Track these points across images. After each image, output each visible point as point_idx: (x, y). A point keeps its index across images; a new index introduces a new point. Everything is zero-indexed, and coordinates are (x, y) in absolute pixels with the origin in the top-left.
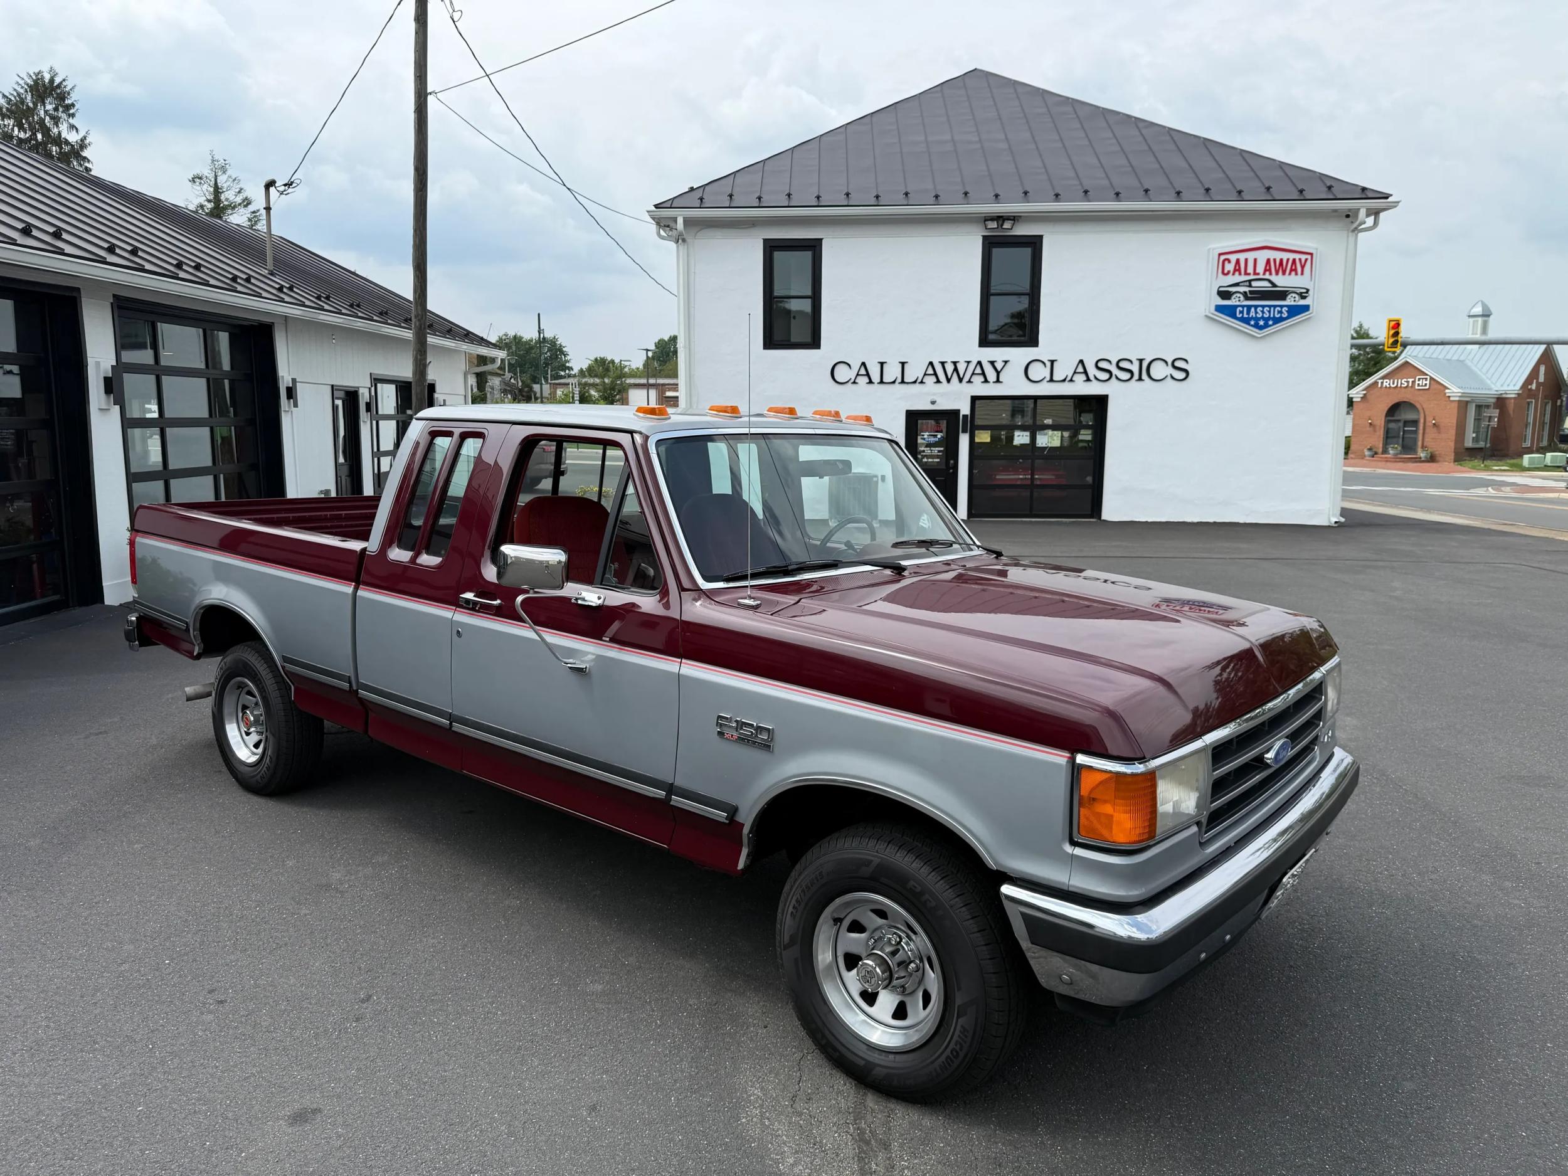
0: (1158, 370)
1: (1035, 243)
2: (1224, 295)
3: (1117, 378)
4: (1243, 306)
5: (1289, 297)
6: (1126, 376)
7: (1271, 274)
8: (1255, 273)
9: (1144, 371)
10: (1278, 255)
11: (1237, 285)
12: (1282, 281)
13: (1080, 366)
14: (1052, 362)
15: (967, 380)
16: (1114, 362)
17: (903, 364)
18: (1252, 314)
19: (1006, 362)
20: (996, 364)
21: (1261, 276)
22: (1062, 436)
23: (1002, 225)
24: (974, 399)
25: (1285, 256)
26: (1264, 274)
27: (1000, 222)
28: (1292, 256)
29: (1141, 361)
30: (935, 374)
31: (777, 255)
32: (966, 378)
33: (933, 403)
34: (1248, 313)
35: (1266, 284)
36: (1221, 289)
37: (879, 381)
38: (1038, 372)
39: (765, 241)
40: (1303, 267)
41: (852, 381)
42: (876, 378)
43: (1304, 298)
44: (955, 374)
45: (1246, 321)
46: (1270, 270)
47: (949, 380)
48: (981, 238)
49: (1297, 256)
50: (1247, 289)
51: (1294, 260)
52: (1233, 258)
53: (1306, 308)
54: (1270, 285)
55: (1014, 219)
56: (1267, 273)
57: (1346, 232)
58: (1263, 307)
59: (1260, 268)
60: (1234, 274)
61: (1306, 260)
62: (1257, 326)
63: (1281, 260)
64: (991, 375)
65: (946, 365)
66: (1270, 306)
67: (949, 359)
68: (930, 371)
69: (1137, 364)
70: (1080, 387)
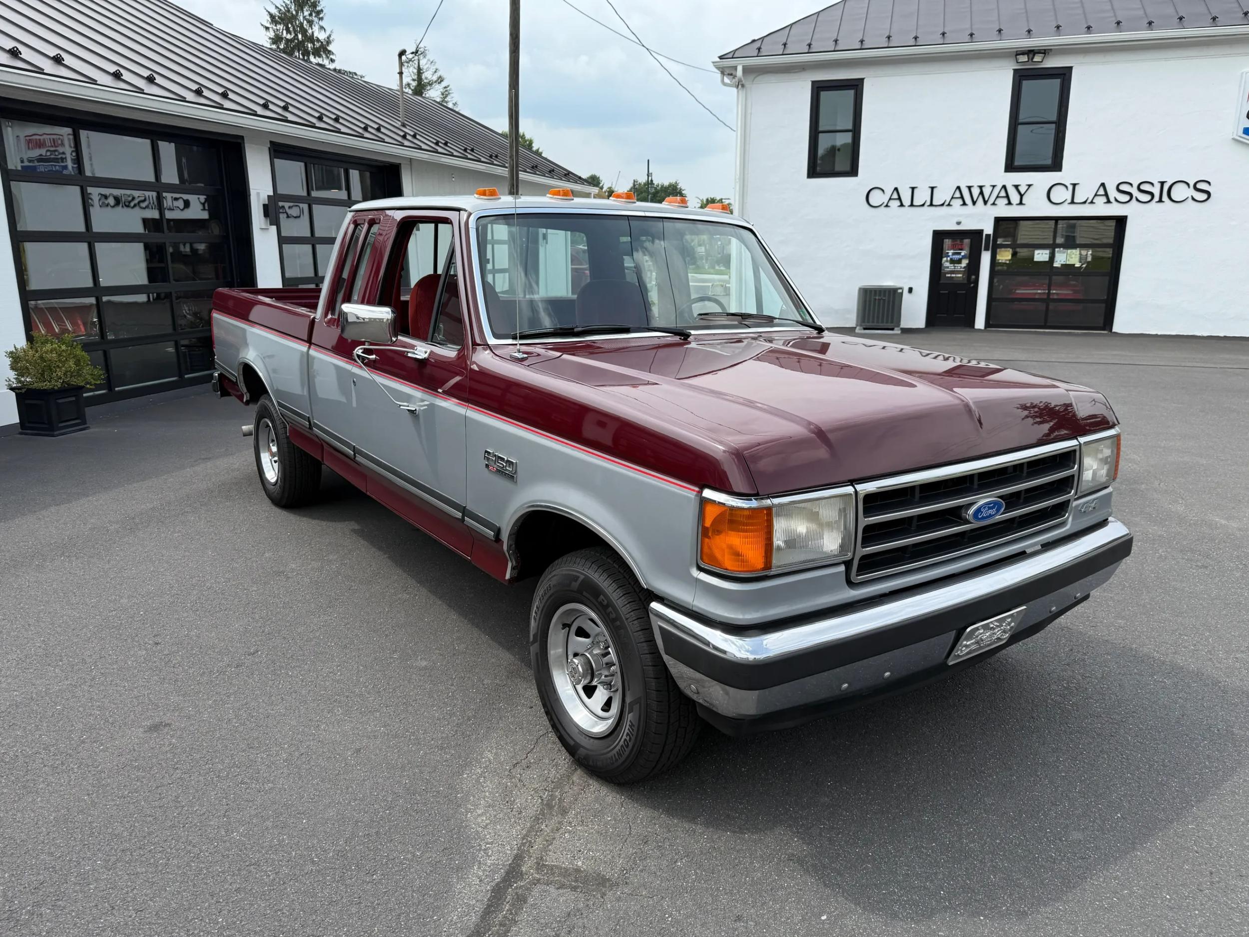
0: (1179, 192)
1: (1065, 74)
3: (1137, 200)
6: (1148, 197)
9: (1166, 192)
13: (1101, 188)
14: (1074, 185)
15: (992, 203)
16: (1135, 185)
17: (932, 188)
19: (1030, 186)
20: (1020, 188)
22: (1080, 254)
23: (1033, 59)
24: (998, 221)
27: (1031, 56)
29: (1162, 183)
30: (962, 197)
31: (823, 94)
32: (991, 201)
33: (959, 223)
37: (909, 204)
38: (1060, 195)
39: (813, 82)
41: (885, 204)
42: (907, 201)
44: (981, 197)
47: (974, 203)
48: (1012, 71)
55: (1045, 52)
64: (1015, 198)
65: (972, 189)
67: (975, 183)
68: (957, 195)
69: (1158, 186)
70: (1100, 209)
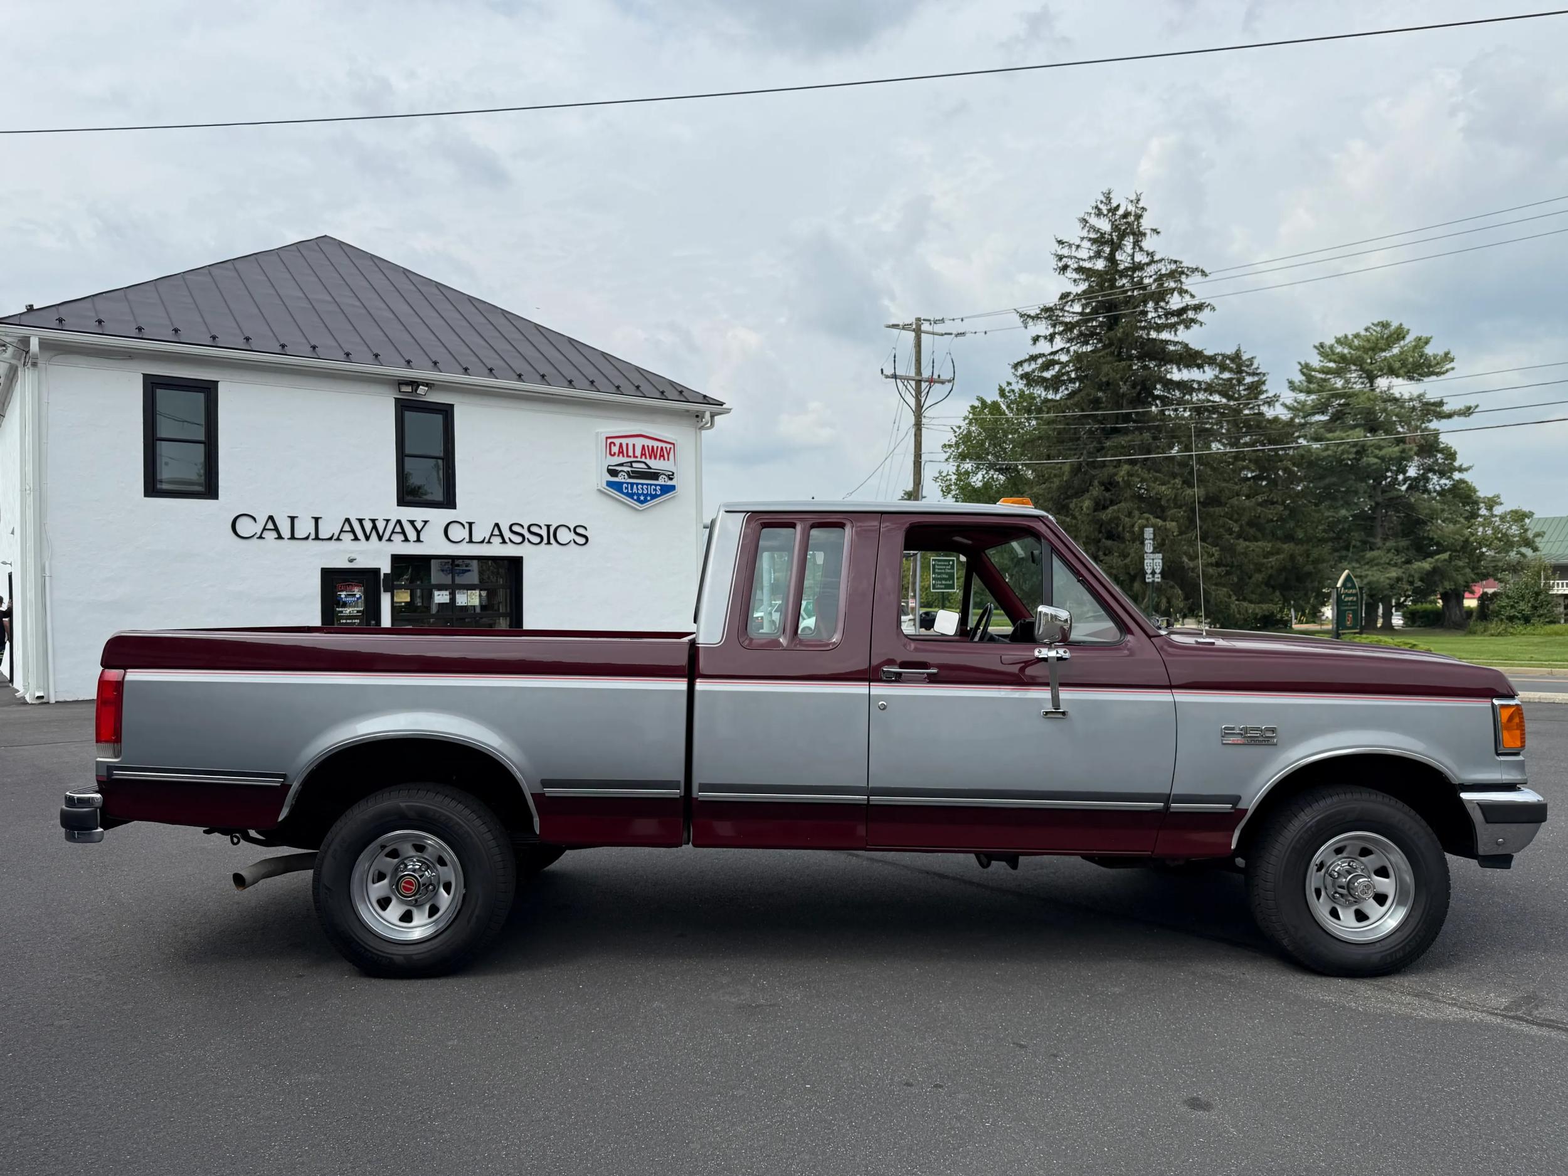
0: (564, 536)
1: (447, 411)
2: (613, 473)
3: (529, 541)
4: (628, 483)
5: (660, 478)
6: (537, 540)
7: (646, 458)
8: (635, 457)
9: (551, 536)
10: (651, 443)
11: (621, 465)
12: (656, 464)
13: (496, 529)
14: (470, 524)
15: (387, 538)
16: (526, 527)
17: (317, 520)
18: (635, 490)
19: (426, 522)
20: (415, 523)
21: (639, 459)
22: (480, 595)
23: (416, 390)
24: (396, 559)
25: (656, 444)
26: (641, 457)
27: (414, 388)
28: (660, 444)
29: (548, 527)
30: (353, 531)
32: (386, 536)
33: (351, 561)
34: (632, 489)
35: (643, 466)
36: (610, 468)
37: (289, 536)
38: (457, 533)
39: (146, 377)
40: (668, 454)
41: (258, 535)
42: (286, 533)
43: (671, 479)
44: (374, 532)
45: (631, 496)
46: (645, 455)
47: (367, 538)
48: (394, 400)
49: (664, 445)
50: (629, 469)
51: (662, 448)
52: (617, 441)
53: (673, 488)
54: (646, 467)
55: (429, 385)
56: (644, 457)
57: (694, 429)
58: (643, 484)
59: (638, 453)
60: (619, 455)
61: (670, 448)
62: (638, 500)
63: (653, 447)
64: (412, 535)
65: (364, 522)
66: (647, 485)
67: (367, 516)
68: (347, 528)
69: (545, 529)
70: (496, 549)
